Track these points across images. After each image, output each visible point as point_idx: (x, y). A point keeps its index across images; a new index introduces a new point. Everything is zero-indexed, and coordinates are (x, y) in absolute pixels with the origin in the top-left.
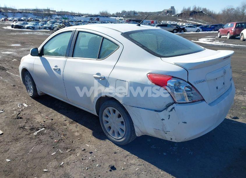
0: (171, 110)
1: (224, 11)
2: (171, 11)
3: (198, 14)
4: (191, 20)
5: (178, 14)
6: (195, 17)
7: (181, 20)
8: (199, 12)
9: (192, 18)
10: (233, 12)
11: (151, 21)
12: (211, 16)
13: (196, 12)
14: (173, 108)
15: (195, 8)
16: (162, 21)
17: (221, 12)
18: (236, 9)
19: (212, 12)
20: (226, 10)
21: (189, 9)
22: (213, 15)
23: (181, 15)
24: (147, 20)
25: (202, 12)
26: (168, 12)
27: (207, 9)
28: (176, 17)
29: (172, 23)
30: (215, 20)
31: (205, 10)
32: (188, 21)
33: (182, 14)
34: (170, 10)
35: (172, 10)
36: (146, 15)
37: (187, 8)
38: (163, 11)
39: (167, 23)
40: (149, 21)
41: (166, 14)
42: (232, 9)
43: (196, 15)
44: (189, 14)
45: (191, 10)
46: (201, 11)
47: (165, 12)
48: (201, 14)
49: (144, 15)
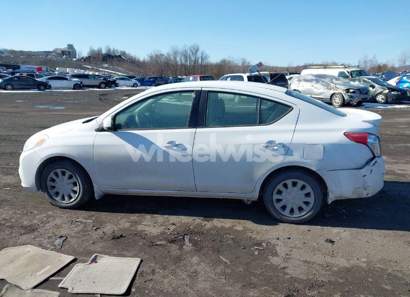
0: (374, 164)
1: (151, 57)
2: (69, 52)
3: (115, 59)
4: (106, 68)
5: (83, 58)
6: (112, 63)
7: (89, 67)
8: (116, 56)
9: (106, 65)
10: (163, 59)
11: (37, 67)
12: (134, 63)
13: (112, 57)
14: (376, 162)
15: (108, 50)
16: (57, 69)
17: (147, 59)
18: (166, 55)
19: (135, 58)
20: (154, 56)
21: (100, 51)
22: (137, 61)
23: (88, 59)
24: (27, 65)
25: (120, 56)
26: (63, 53)
27: (127, 52)
28: (80, 63)
29: (75, 71)
30: (141, 69)
31: (124, 53)
32: (101, 69)
33: (89, 57)
34: (67, 50)
35: (70, 50)
36: (24, 55)
37: (96, 49)
38: (55, 51)
39: (68, 71)
40: (33, 68)
41: (61, 57)
42: (161, 55)
43: (112, 60)
44: (101, 58)
45: (104, 52)
46: (118, 55)
47: (57, 52)
48: (119, 59)
49: (18, 56)
